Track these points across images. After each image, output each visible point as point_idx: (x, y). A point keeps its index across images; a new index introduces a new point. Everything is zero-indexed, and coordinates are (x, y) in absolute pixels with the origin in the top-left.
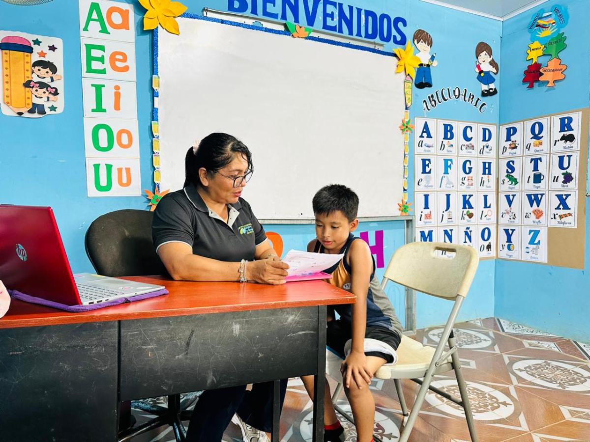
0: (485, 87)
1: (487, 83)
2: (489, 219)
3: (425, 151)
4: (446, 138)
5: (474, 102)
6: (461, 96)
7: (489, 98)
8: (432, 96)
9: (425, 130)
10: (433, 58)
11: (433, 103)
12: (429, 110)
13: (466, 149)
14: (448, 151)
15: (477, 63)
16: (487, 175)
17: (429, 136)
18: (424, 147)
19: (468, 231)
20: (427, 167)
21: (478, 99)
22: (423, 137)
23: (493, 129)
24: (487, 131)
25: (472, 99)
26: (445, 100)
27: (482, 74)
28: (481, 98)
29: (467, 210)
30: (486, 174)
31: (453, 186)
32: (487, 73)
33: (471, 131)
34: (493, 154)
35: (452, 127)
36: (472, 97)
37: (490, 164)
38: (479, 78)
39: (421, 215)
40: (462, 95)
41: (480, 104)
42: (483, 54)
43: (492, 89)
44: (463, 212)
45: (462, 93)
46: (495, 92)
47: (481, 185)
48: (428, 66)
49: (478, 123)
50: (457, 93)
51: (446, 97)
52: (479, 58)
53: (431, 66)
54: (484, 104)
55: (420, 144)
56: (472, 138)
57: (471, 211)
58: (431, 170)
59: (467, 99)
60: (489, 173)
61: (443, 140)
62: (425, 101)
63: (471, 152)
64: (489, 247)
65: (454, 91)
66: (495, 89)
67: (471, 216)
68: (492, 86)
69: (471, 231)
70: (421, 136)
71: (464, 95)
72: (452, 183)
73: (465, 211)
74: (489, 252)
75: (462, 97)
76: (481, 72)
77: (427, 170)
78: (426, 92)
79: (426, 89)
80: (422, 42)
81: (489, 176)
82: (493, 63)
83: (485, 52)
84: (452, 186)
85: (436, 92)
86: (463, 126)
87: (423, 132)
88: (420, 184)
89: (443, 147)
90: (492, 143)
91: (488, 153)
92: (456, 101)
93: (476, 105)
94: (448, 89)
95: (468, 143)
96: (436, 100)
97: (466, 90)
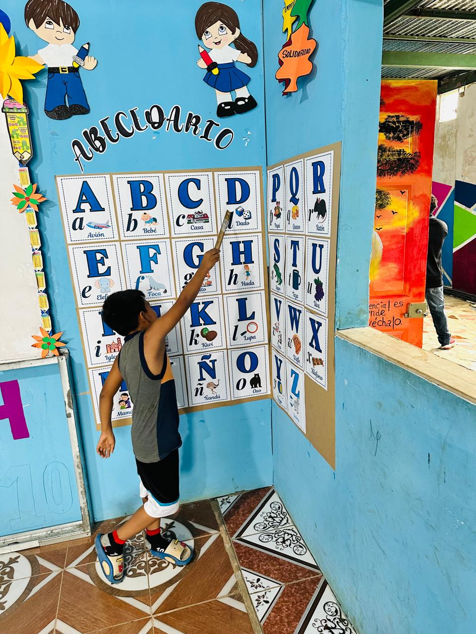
0: (224, 97)
1: (228, 88)
2: (250, 338)
3: (90, 235)
4: (137, 206)
5: (201, 130)
6: (166, 123)
7: (237, 117)
8: (94, 131)
9: (84, 198)
10: (83, 53)
11: (98, 143)
12: (89, 159)
13: (189, 222)
14: (145, 230)
15: (201, 50)
16: (243, 265)
17: (96, 207)
18: (87, 230)
19: (207, 361)
20: (99, 265)
21: (212, 123)
22: (84, 211)
23: (252, 179)
24: (238, 185)
25: (195, 125)
26: (127, 135)
27: (215, 71)
28: (216, 120)
29: (203, 327)
30: (241, 263)
31: (165, 291)
32: (229, 68)
33: (199, 189)
34: (255, 223)
35: (149, 186)
36: (194, 121)
37: (248, 244)
38: (209, 79)
39: (99, 348)
40: (170, 120)
41: (215, 133)
42: (214, 29)
43: (243, 99)
44: (193, 331)
45: (169, 114)
46: (251, 104)
47: (229, 284)
48: (74, 70)
49: (213, 171)
50: (155, 117)
51: (129, 127)
52: (203, 37)
53: (80, 70)
54: (227, 132)
55: (78, 225)
56: (201, 200)
57: (211, 328)
58: (109, 268)
59: (182, 125)
60: (249, 260)
61: (131, 212)
62: (76, 143)
63: (202, 228)
64: (256, 381)
65: (148, 115)
66: (251, 98)
67: (211, 336)
68: (243, 92)
69: (213, 362)
70: (78, 210)
71: (173, 118)
72: (162, 286)
73: (198, 330)
74: (258, 389)
75: (168, 126)
76: (212, 65)
77: (102, 269)
78: (78, 125)
79: (75, 118)
80: (49, 23)
81: (250, 265)
82: (242, 44)
83: (219, 23)
84: (162, 291)
85: (102, 122)
86: (176, 181)
87: (80, 201)
88: (87, 295)
89: (132, 223)
90: (252, 205)
91: (241, 224)
92: (155, 132)
93: (206, 136)
94: (132, 112)
95: (192, 212)
96: (105, 136)
97: (177, 109)
